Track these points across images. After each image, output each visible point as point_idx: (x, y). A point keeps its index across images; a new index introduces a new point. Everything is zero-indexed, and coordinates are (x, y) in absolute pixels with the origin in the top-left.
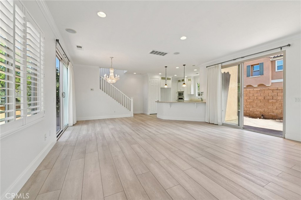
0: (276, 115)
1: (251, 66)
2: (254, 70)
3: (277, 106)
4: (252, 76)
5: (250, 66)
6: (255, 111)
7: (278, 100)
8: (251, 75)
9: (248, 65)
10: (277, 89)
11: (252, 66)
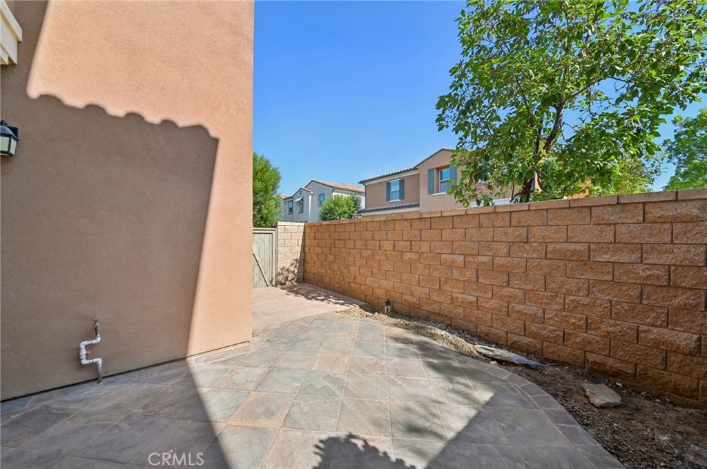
0: (418, 302)
1: (435, 171)
2: (441, 179)
3: (419, 273)
4: (438, 192)
5: (433, 169)
6: (377, 285)
7: (423, 253)
8: (435, 190)
9: (430, 168)
10: (421, 219)
11: (438, 169)
